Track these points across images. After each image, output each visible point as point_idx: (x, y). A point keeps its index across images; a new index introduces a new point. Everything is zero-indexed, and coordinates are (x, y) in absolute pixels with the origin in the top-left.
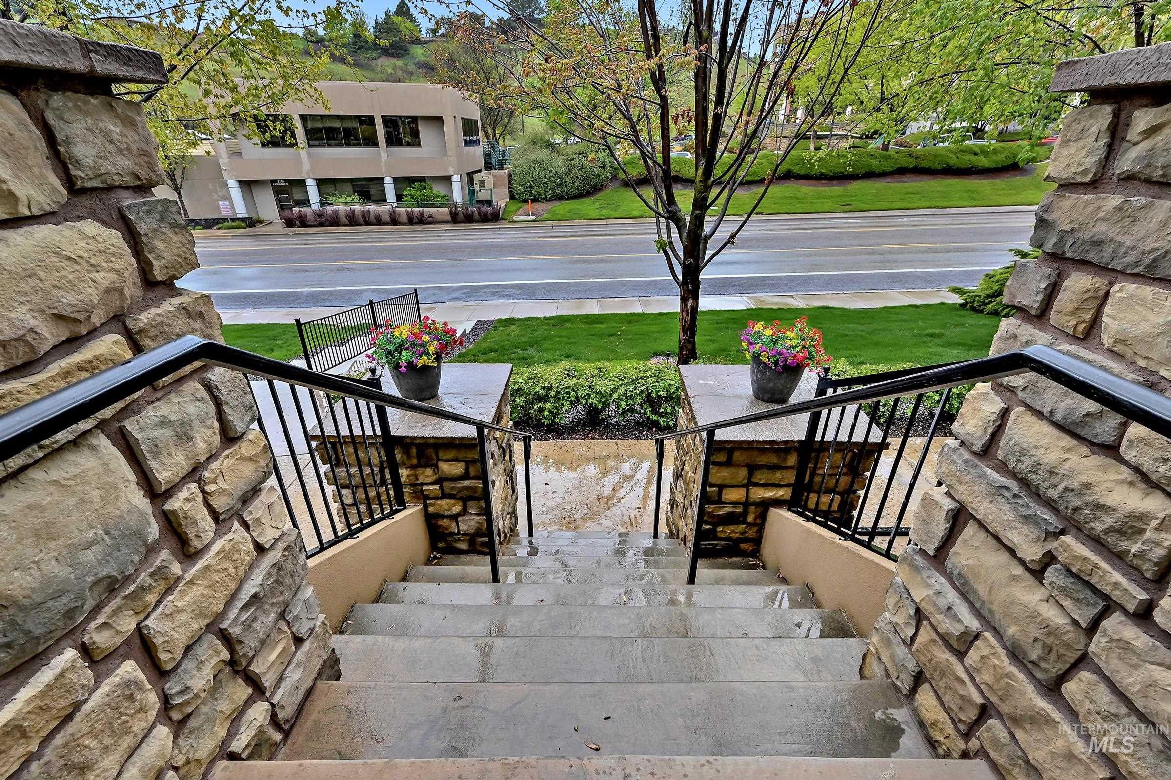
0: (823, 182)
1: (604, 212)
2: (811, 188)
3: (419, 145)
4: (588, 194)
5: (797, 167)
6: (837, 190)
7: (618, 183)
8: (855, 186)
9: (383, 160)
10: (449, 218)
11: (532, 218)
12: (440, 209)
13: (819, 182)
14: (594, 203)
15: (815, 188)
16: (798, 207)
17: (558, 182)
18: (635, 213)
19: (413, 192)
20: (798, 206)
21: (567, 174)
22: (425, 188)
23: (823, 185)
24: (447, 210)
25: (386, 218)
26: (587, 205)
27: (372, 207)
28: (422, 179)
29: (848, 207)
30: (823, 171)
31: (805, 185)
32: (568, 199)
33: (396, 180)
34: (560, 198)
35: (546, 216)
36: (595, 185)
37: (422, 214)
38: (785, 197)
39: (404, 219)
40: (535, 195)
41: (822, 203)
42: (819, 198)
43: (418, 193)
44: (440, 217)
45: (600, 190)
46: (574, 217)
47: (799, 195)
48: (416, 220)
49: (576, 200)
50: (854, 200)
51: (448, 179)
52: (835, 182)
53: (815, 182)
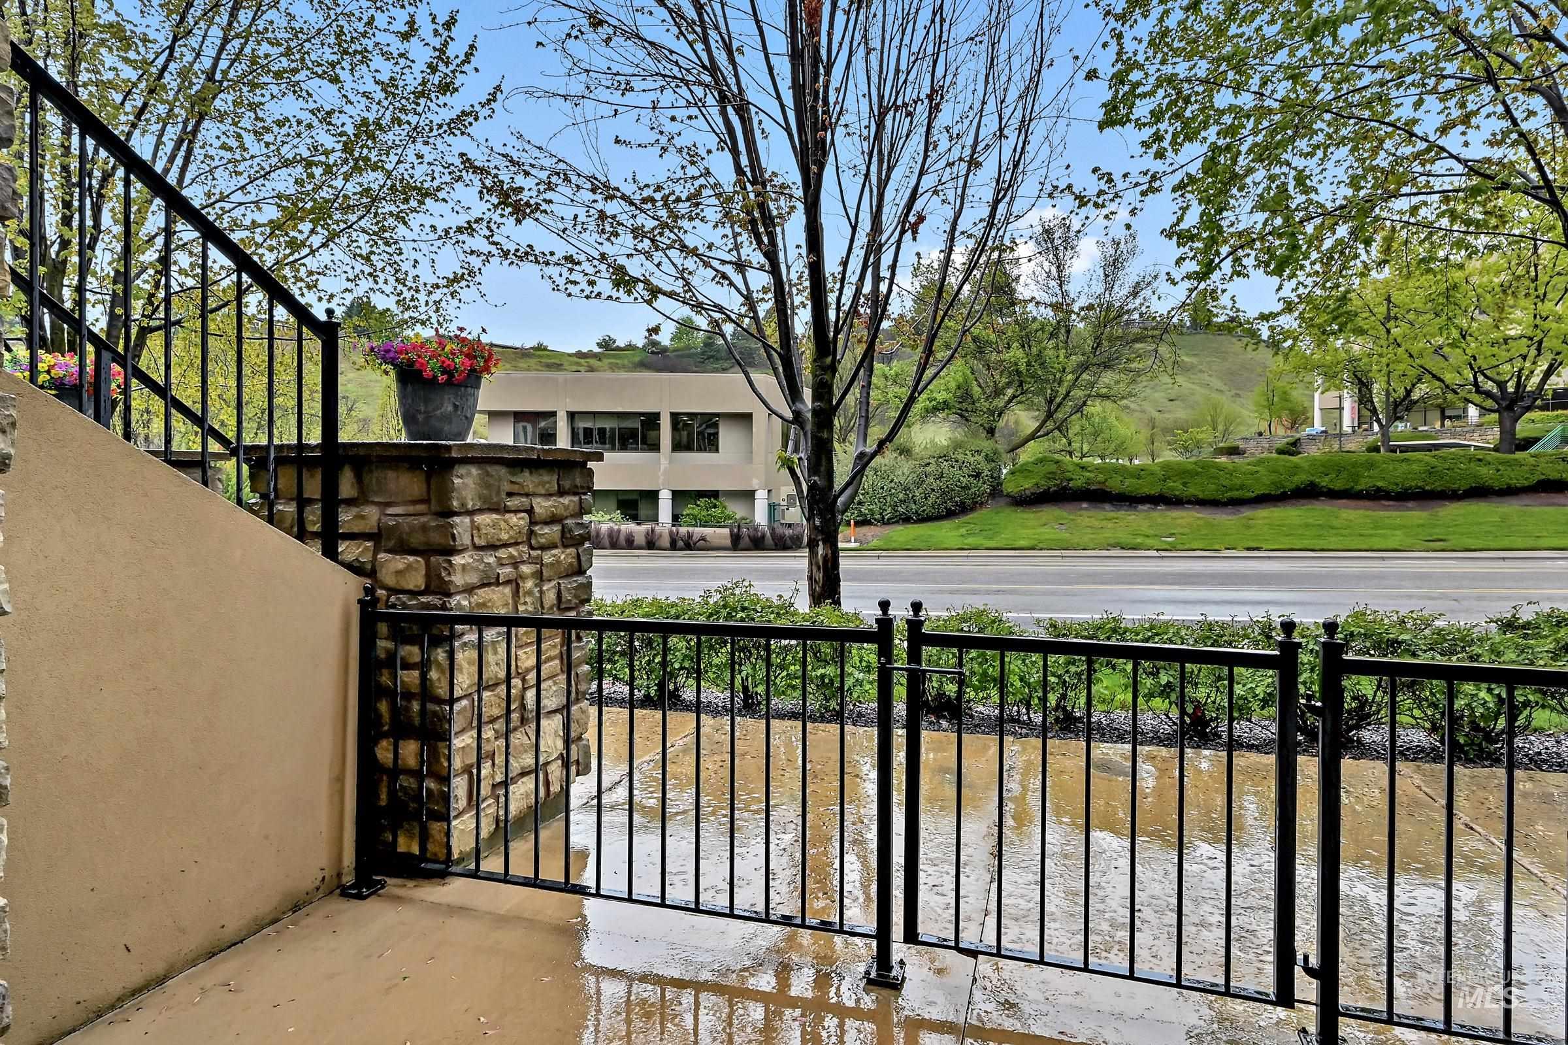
0: (1384, 502)
1: (971, 541)
2: (1361, 512)
3: (717, 450)
4: (950, 514)
5: (1327, 479)
6: (1415, 515)
7: (1002, 501)
8: (1452, 511)
9: (662, 467)
10: (728, 542)
11: (853, 545)
12: (718, 530)
13: (1376, 502)
14: (958, 527)
15: (1369, 513)
16: (1333, 541)
17: (901, 496)
18: (1022, 543)
19: (696, 511)
20: (1333, 539)
21: (919, 484)
22: (715, 506)
23: (1386, 508)
24: (727, 531)
25: (640, 539)
26: (945, 531)
27: (630, 527)
28: (715, 494)
29: (1438, 544)
30: (1380, 484)
31: (1347, 507)
32: (916, 522)
33: (675, 494)
34: (906, 520)
35: (875, 543)
36: (962, 503)
37: (690, 536)
38: (1307, 525)
39: (666, 541)
40: (865, 515)
41: (1384, 536)
42: (1376, 528)
43: (704, 513)
44: (716, 542)
45: (972, 509)
46: (921, 545)
47: (1335, 523)
48: (680, 543)
49: (930, 524)
50: (1454, 533)
51: (749, 495)
52: (1410, 504)
53: (1368, 503)
